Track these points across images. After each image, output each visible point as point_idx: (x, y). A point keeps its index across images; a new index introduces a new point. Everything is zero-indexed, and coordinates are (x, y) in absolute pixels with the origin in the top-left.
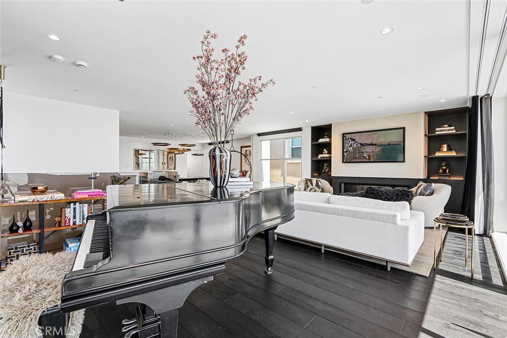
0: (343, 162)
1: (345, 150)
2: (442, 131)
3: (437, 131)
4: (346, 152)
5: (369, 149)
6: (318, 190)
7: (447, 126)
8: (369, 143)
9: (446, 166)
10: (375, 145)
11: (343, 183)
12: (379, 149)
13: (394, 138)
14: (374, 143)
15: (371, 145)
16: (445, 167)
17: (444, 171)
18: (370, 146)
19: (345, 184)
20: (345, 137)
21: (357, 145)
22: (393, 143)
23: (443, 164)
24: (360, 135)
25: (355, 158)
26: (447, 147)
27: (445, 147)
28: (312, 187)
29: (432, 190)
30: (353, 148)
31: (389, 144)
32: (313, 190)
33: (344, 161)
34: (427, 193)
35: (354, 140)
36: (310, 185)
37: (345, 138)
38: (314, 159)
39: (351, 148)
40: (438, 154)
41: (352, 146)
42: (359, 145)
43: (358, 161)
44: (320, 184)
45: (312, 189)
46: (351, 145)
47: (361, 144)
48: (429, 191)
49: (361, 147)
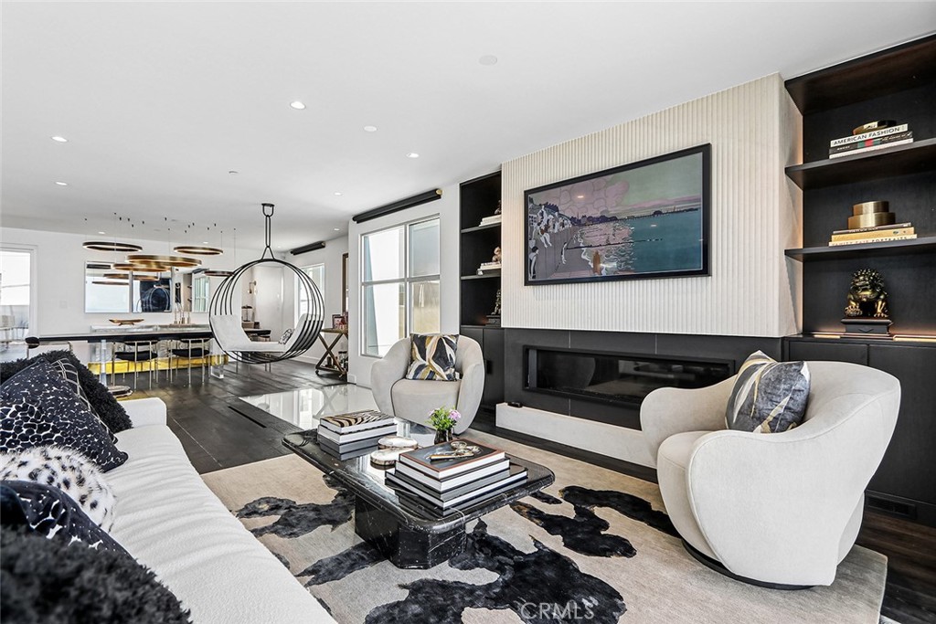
0: (527, 283)
1: (532, 244)
2: (854, 146)
3: (836, 150)
4: (534, 249)
5: (597, 234)
6: (441, 371)
7: (875, 124)
8: (597, 214)
9: (873, 287)
10: (614, 219)
11: (533, 347)
12: (625, 231)
13: (674, 189)
14: (612, 212)
15: (603, 219)
16: (868, 293)
17: (868, 308)
18: (599, 226)
19: (540, 351)
20: (531, 201)
21: (563, 225)
22: (671, 208)
23: (861, 281)
24: (569, 192)
25: (557, 270)
26: (876, 210)
27: (868, 213)
28: (423, 362)
29: (800, 398)
30: (552, 236)
31: (658, 213)
32: (425, 373)
33: (530, 279)
34: (778, 410)
35: (555, 209)
36: (418, 356)
37: (530, 206)
38: (464, 278)
39: (547, 236)
40: (839, 241)
41: (551, 230)
42: (569, 225)
43: (566, 276)
44: (449, 351)
45: (421, 367)
46: (547, 227)
47: (572, 219)
48: (784, 402)
49: (573, 232)
